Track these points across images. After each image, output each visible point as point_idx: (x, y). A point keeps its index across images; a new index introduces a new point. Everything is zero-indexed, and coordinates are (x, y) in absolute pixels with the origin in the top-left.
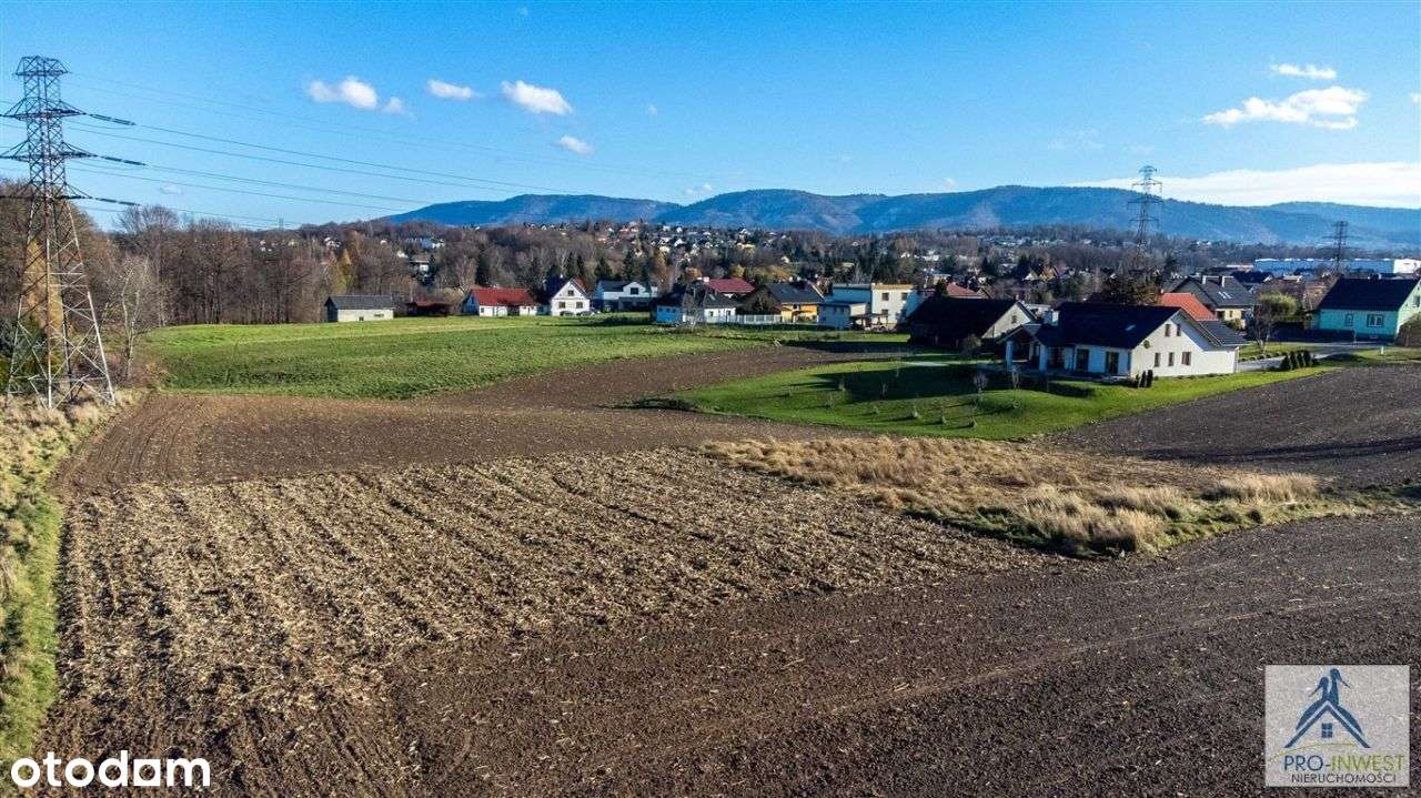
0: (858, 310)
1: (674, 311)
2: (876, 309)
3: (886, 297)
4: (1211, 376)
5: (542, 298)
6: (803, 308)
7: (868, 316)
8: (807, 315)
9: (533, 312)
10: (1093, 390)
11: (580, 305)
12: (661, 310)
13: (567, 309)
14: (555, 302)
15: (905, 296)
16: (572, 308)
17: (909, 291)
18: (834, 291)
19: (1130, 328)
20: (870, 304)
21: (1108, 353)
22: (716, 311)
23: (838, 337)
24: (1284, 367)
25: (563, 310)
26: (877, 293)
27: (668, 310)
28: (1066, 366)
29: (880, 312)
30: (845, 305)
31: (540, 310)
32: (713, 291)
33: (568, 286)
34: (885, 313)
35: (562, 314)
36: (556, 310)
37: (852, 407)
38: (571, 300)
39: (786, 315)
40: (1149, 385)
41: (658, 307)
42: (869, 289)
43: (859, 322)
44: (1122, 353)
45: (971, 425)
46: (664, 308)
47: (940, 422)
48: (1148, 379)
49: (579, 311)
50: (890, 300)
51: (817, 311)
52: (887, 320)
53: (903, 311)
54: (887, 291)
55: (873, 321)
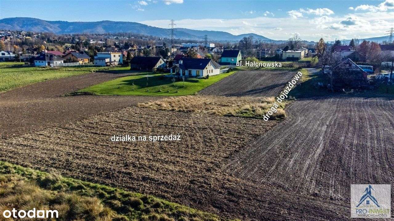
0: (107, 60)
1: (42, 62)
2: (112, 60)
3: (115, 56)
4: (217, 75)
6: (84, 60)
7: (111, 62)
8: (86, 62)
10: (198, 80)
12: (36, 62)
15: (119, 56)
17: (120, 54)
18: (98, 55)
19: (201, 64)
20: (110, 58)
21: (197, 71)
22: (57, 62)
23: (108, 69)
24: (228, 72)
26: (112, 55)
27: (40, 62)
28: (186, 75)
29: (113, 61)
30: (104, 59)
32: (55, 55)
34: (115, 61)
37: (140, 90)
39: (81, 62)
40: (208, 78)
41: (35, 61)
42: (110, 54)
43: (108, 64)
44: (200, 71)
45: (177, 92)
46: (38, 61)
47: (168, 92)
48: (207, 77)
50: (116, 57)
51: (89, 61)
52: (116, 63)
53: (120, 60)
54: (115, 54)
55: (112, 64)
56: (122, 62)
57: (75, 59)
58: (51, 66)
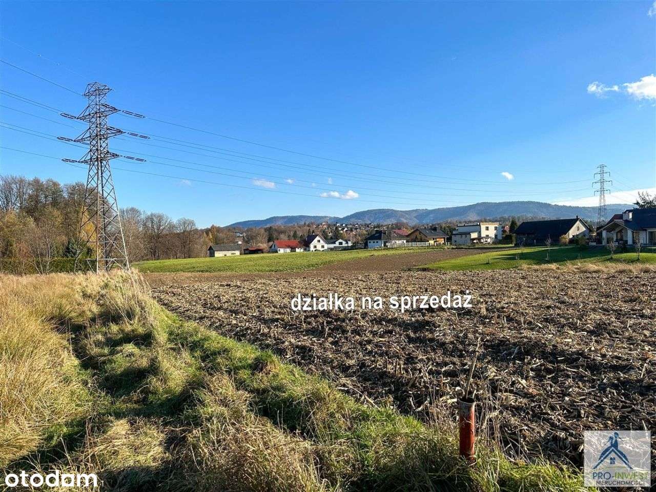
0: (474, 235)
1: (377, 242)
2: (483, 235)
3: (487, 229)
5: (306, 244)
6: (438, 240)
7: (479, 238)
8: (440, 243)
9: (302, 250)
11: (323, 247)
12: (370, 242)
13: (317, 248)
14: (312, 246)
15: (496, 228)
16: (319, 247)
17: (497, 226)
20: (480, 232)
22: (397, 242)
25: (315, 249)
26: (483, 227)
27: (374, 242)
29: (485, 236)
30: (468, 234)
31: (305, 250)
33: (318, 238)
34: (487, 236)
35: (315, 250)
36: (312, 248)
38: (318, 244)
39: (432, 242)
41: (369, 241)
42: (479, 225)
43: (475, 241)
46: (372, 241)
49: (323, 249)
50: (489, 231)
51: (444, 241)
52: (489, 240)
53: (496, 236)
54: (487, 226)
55: (482, 241)
56: (500, 238)
57: (423, 237)
58: (387, 246)
